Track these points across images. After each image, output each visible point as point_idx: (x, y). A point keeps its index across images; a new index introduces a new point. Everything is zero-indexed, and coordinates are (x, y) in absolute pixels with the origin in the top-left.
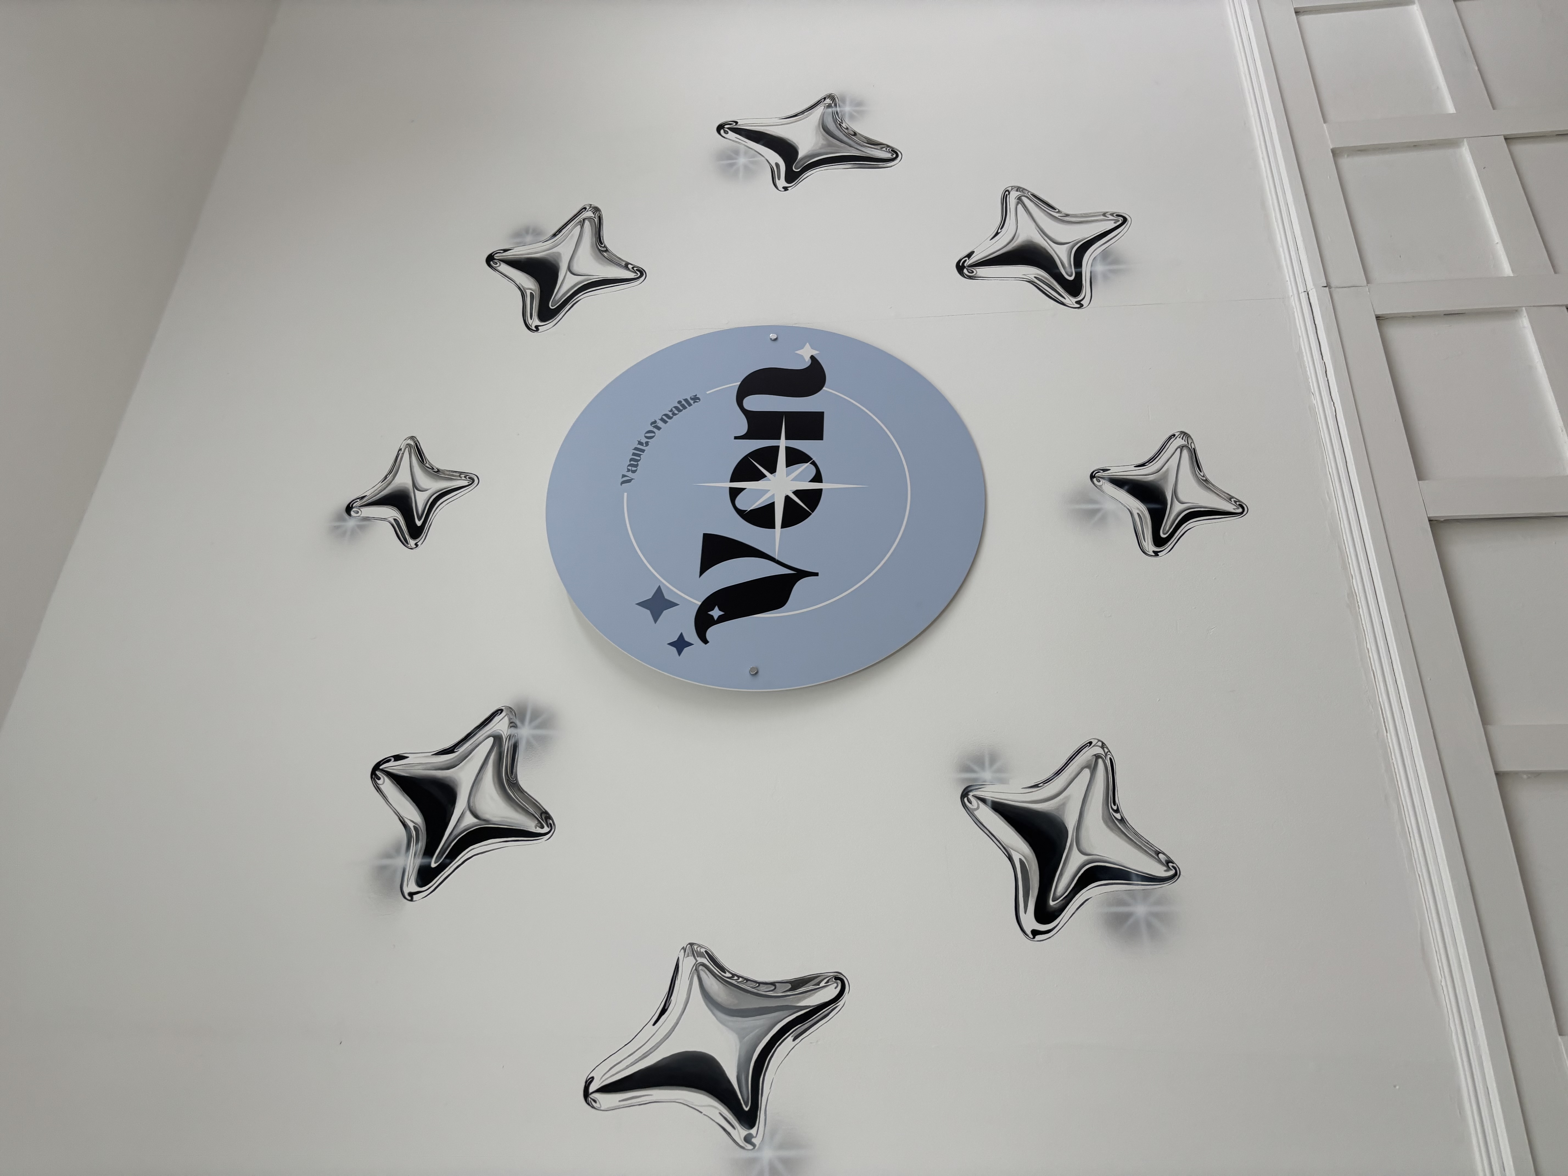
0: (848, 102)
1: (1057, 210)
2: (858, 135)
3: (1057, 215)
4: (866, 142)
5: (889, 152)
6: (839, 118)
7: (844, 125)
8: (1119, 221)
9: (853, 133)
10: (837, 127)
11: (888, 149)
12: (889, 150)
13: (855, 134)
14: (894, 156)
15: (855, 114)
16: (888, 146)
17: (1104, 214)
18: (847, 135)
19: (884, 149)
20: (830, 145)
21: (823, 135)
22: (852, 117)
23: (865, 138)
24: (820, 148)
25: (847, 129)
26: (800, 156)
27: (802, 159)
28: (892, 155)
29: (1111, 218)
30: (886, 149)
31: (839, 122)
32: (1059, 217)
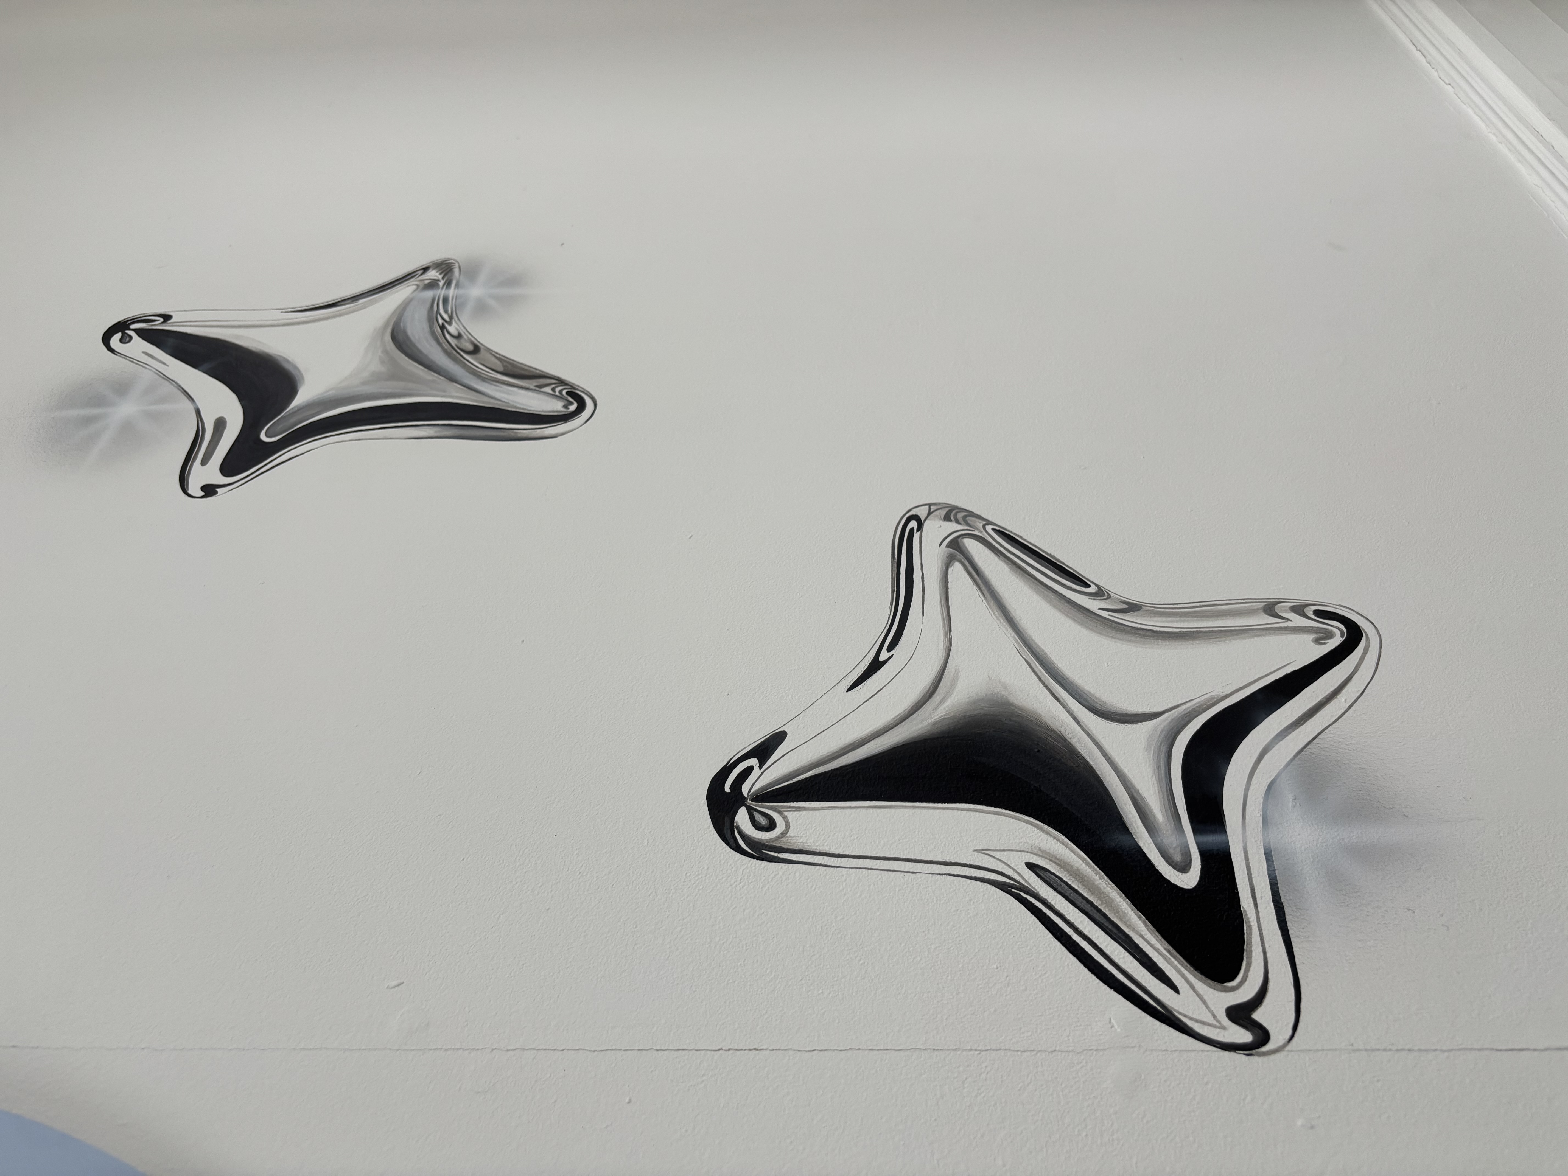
0: (482, 277)
1: (1093, 589)
2: (482, 351)
3: (1093, 605)
4: (501, 369)
5: (560, 397)
6: (446, 312)
7: (452, 329)
8: (1329, 635)
9: (470, 348)
10: (433, 333)
11: (558, 389)
12: (560, 392)
13: (476, 350)
14: (573, 408)
15: (492, 303)
16: (561, 382)
17: (1270, 609)
18: (453, 353)
19: (548, 389)
20: (393, 376)
21: (386, 352)
22: (482, 309)
23: (502, 359)
24: (364, 383)
25: (459, 337)
26: (298, 401)
27: (300, 409)
28: (566, 407)
29: (1298, 621)
30: (553, 390)
31: (441, 321)
32: (1104, 614)
